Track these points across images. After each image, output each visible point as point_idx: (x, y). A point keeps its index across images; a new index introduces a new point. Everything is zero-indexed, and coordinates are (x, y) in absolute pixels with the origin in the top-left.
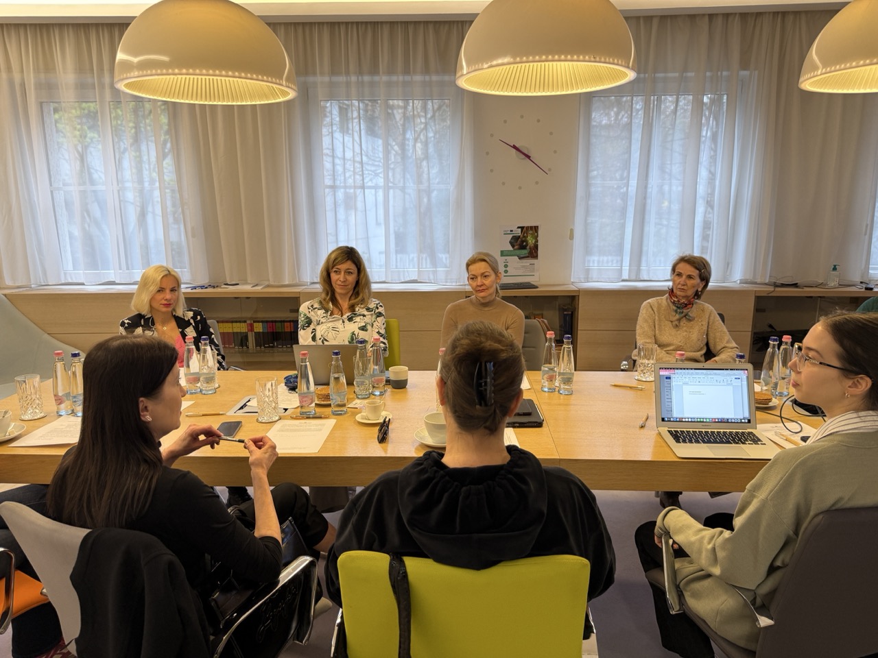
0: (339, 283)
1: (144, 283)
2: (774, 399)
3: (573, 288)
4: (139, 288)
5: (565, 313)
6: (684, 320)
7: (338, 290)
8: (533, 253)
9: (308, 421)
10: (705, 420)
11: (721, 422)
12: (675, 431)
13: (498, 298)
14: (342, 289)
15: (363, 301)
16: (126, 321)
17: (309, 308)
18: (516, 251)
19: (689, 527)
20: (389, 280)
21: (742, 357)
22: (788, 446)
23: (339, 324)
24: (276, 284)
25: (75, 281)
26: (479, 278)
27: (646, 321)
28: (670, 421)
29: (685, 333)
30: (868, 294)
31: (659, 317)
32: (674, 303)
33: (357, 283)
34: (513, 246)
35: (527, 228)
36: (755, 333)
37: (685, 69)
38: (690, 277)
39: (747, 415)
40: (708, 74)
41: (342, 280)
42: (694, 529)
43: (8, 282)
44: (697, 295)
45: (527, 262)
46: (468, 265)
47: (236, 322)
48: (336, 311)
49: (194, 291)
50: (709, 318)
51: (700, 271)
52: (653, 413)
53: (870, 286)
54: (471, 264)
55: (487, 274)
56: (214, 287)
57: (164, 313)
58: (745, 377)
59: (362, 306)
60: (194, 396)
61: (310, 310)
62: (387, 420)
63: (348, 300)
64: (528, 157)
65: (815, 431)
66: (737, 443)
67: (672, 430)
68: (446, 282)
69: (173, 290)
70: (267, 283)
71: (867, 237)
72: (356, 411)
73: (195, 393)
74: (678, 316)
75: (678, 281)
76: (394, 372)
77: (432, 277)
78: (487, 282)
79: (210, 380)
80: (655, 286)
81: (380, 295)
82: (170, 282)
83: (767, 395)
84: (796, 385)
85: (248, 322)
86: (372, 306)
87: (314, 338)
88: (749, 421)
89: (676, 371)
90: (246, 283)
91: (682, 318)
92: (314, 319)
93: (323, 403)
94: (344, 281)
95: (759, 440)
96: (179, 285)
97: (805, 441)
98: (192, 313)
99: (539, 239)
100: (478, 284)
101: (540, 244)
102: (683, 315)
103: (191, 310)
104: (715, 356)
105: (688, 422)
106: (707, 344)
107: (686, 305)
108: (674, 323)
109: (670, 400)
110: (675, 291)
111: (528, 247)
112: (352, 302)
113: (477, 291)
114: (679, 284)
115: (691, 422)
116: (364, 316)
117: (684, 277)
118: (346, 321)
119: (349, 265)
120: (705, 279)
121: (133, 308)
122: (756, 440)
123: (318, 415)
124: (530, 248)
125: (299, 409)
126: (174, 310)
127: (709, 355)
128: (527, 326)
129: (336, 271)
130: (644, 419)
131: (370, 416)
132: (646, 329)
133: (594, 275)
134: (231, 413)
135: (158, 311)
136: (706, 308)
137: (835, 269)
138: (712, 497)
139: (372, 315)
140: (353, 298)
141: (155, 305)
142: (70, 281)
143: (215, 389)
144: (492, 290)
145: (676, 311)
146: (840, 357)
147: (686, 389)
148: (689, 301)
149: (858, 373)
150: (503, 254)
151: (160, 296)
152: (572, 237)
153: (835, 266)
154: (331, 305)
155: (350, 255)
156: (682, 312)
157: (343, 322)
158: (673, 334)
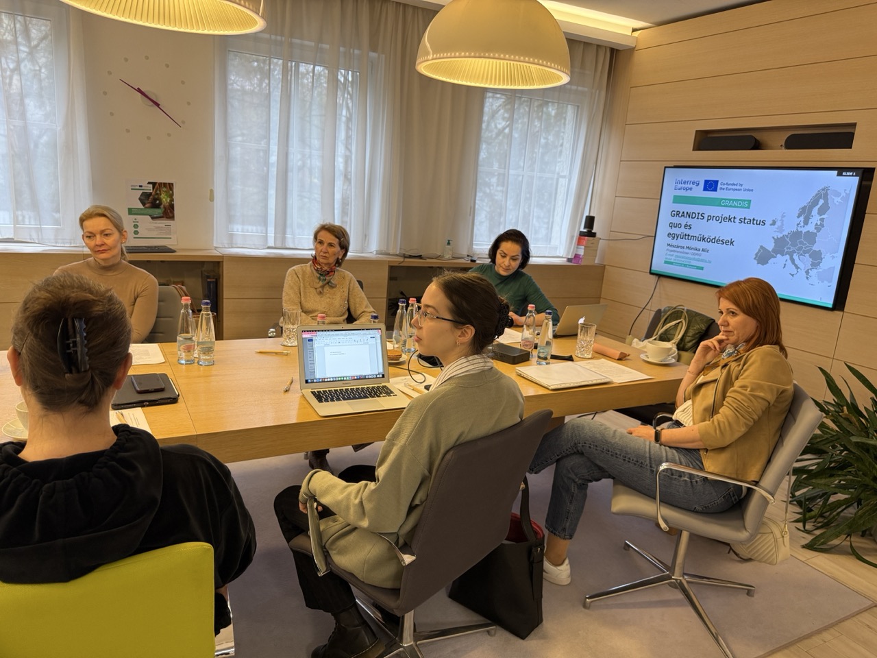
2: (403, 355)
3: (215, 253)
5: (209, 280)
6: (327, 288)
8: (169, 213)
10: (345, 379)
11: (360, 379)
12: (318, 392)
13: (123, 261)
18: (148, 210)
19: (334, 486)
21: (376, 317)
22: (415, 395)
26: (98, 236)
27: (292, 288)
28: (313, 382)
29: (329, 300)
30: (472, 265)
31: (304, 284)
32: (317, 270)
34: (144, 204)
35: (160, 184)
36: (389, 300)
37: (320, 40)
38: (331, 245)
39: (381, 370)
40: (342, 49)
42: (340, 488)
44: (338, 263)
45: (163, 223)
46: (82, 220)
50: (349, 284)
51: (339, 239)
52: (297, 377)
53: (474, 259)
54: (86, 219)
55: (107, 232)
58: (379, 336)
64: (157, 105)
65: (435, 379)
66: (373, 397)
67: (316, 390)
68: (56, 243)
71: (471, 217)
74: (321, 284)
75: (320, 249)
78: (109, 241)
80: (301, 255)
83: (399, 352)
84: (419, 340)
88: (383, 376)
89: (318, 333)
91: (325, 285)
95: (392, 392)
97: (428, 390)
99: (174, 197)
100: (97, 243)
101: (176, 203)
102: (326, 282)
104: (356, 320)
105: (330, 381)
106: (349, 309)
107: (328, 273)
108: (318, 290)
109: (312, 362)
110: (317, 257)
111: (162, 206)
113: (96, 252)
114: (321, 251)
115: (333, 381)
117: (325, 245)
120: (345, 247)
122: (389, 393)
124: (165, 208)
127: (351, 319)
128: (160, 294)
130: (288, 383)
132: (292, 296)
133: (239, 241)
136: (346, 275)
137: (449, 244)
138: (356, 451)
144: (116, 251)
145: (319, 278)
146: (452, 311)
147: (328, 350)
148: (331, 269)
149: (464, 324)
150: (131, 211)
152: (212, 199)
153: (449, 241)
156: (325, 280)
158: (317, 300)
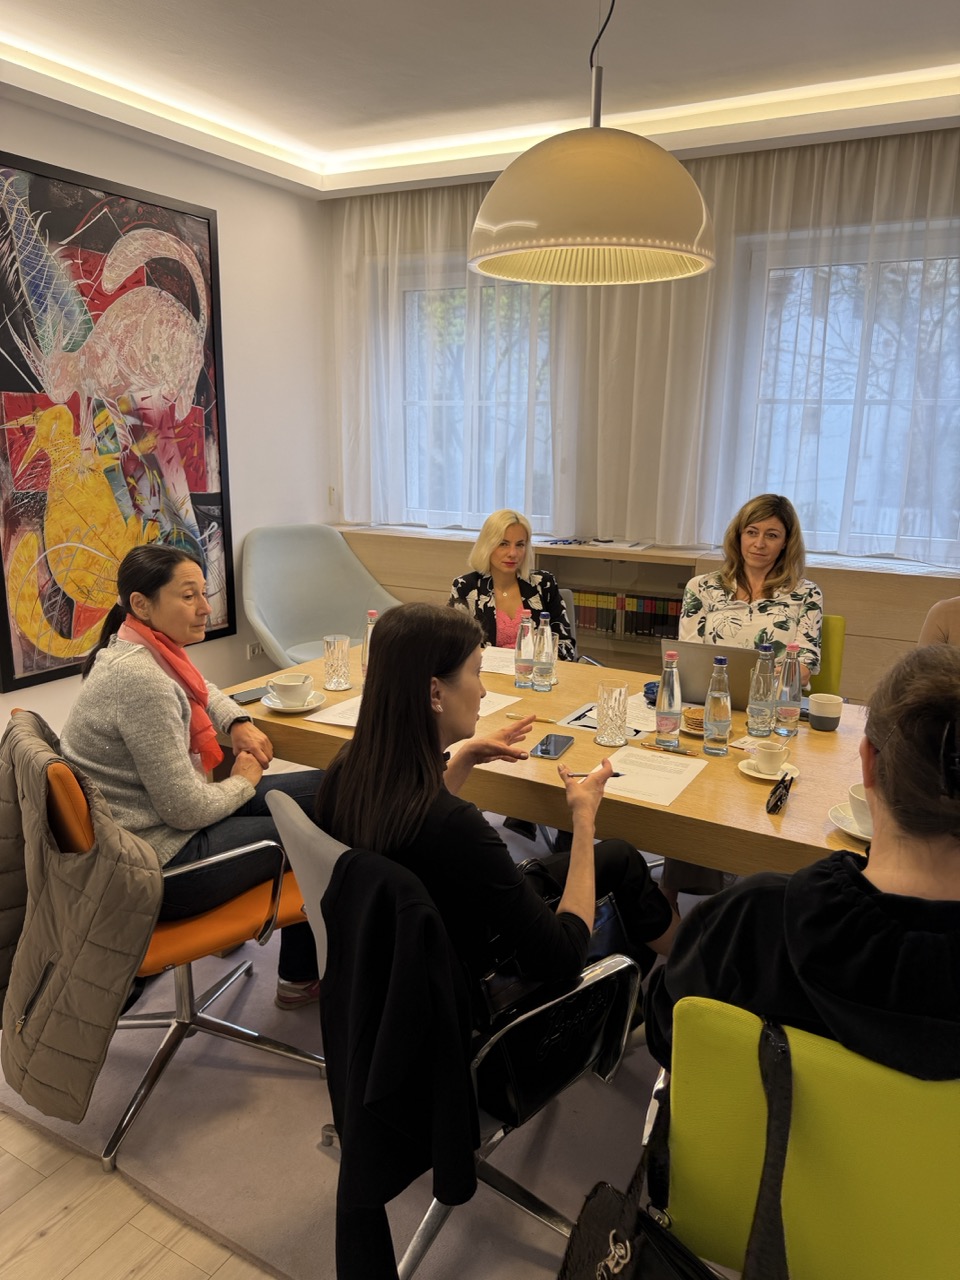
0: (753, 550)
1: (486, 532)
4: (480, 537)
7: (750, 561)
9: (666, 755)
14: (755, 559)
15: (787, 582)
16: (461, 580)
17: (700, 586)
20: (843, 551)
23: (743, 615)
24: (665, 544)
25: (417, 522)
33: (783, 553)
41: (758, 545)
43: (347, 518)
47: (603, 594)
48: (742, 593)
49: (554, 546)
56: (580, 543)
57: (506, 574)
59: (785, 590)
60: (523, 690)
61: (702, 589)
62: (788, 778)
63: (763, 577)
69: (519, 544)
70: (652, 542)
72: (741, 754)
73: (525, 687)
76: (817, 703)
77: (920, 551)
79: (545, 672)
81: (821, 575)
82: (517, 533)
85: (619, 595)
86: (802, 590)
87: (701, 632)
90: (623, 541)
92: (706, 602)
93: (693, 732)
94: (762, 548)
96: (528, 539)
98: (541, 577)
103: (540, 573)
112: (769, 581)
116: (786, 605)
118: (756, 611)
119: (773, 523)
121: (470, 564)
123: (681, 749)
125: (655, 736)
126: (519, 571)
129: (751, 532)
131: (762, 767)
134: (563, 723)
135: (500, 571)
139: (799, 605)
140: (771, 576)
141: (496, 563)
142: (412, 521)
143: (551, 685)
151: (503, 552)
154: (735, 584)
155: (778, 508)
157: (751, 612)
